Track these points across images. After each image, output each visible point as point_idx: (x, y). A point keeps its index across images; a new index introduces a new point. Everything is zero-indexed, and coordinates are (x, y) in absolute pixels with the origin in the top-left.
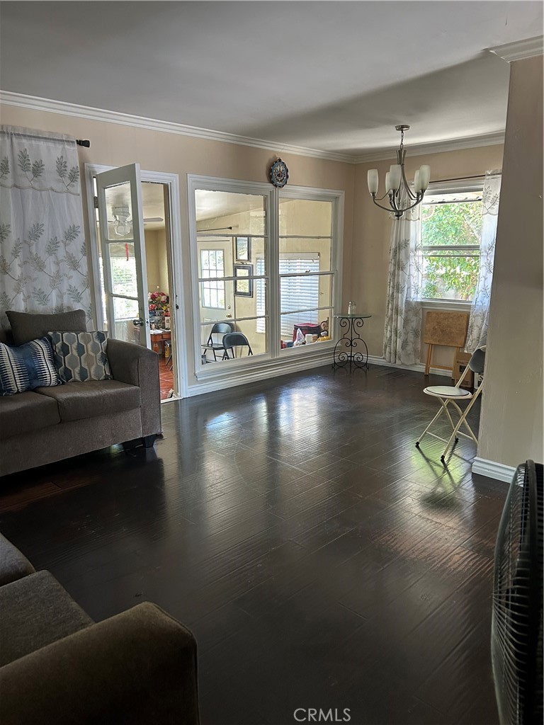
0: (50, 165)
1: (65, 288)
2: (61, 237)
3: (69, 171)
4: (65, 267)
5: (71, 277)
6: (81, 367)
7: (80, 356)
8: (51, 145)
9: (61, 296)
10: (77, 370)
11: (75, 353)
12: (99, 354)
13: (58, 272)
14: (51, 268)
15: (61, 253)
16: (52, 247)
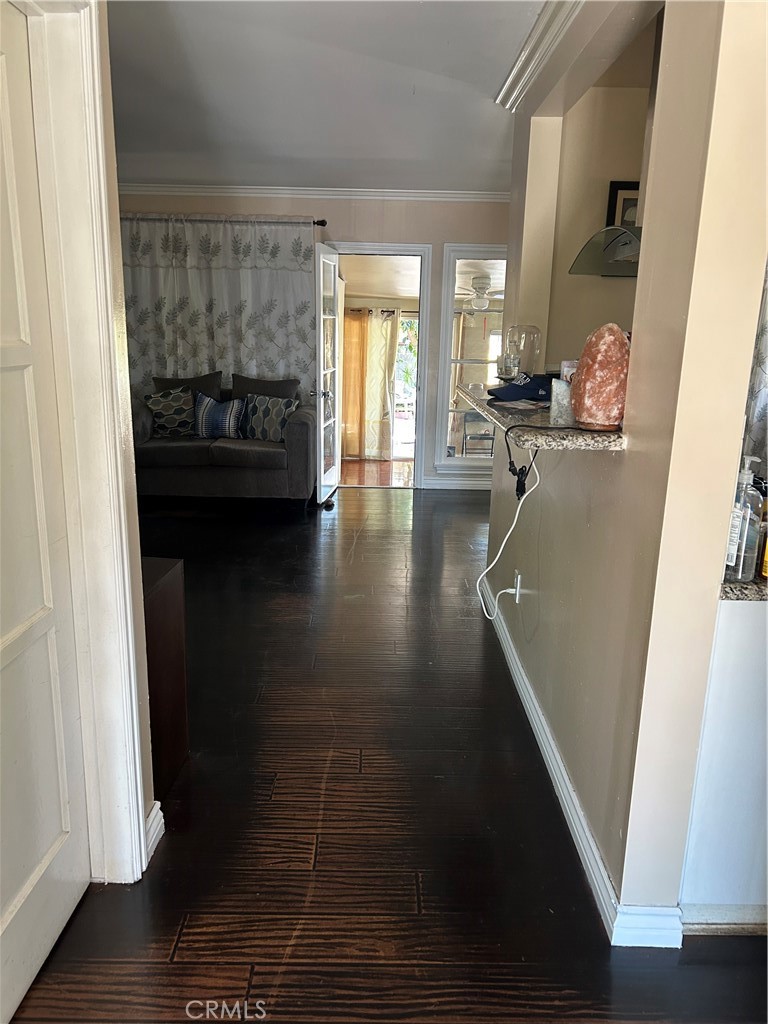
0: (286, 247)
1: (292, 359)
2: (292, 312)
3: (303, 250)
4: (294, 339)
5: (299, 349)
6: (263, 428)
7: (265, 417)
8: (288, 228)
9: (288, 366)
10: (260, 429)
11: (261, 414)
12: (280, 419)
13: (288, 343)
14: (280, 340)
15: (291, 326)
16: (284, 321)
